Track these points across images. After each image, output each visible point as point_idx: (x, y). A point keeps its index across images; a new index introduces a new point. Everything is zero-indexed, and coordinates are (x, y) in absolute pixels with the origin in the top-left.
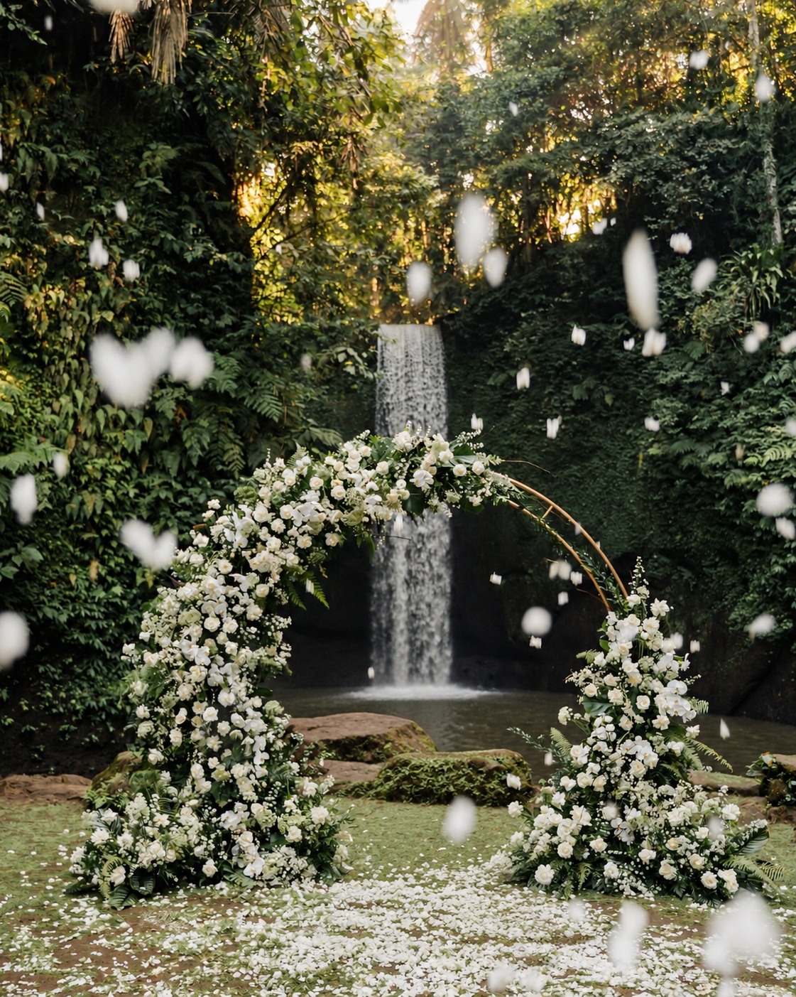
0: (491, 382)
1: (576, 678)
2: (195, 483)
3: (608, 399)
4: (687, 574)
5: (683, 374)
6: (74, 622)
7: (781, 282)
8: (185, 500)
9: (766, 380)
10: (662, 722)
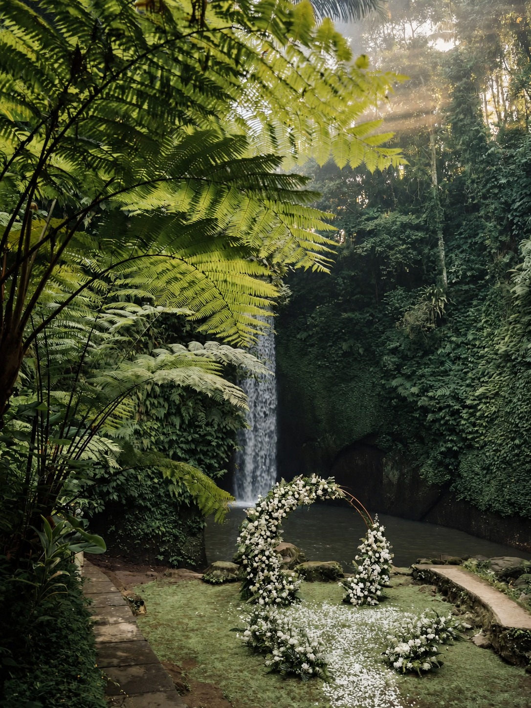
0: (298, 336)
1: (361, 547)
2: (185, 430)
3: (361, 351)
4: (400, 446)
5: (398, 344)
6: (141, 495)
7: (445, 304)
8: (182, 439)
9: (439, 352)
10: (382, 560)
